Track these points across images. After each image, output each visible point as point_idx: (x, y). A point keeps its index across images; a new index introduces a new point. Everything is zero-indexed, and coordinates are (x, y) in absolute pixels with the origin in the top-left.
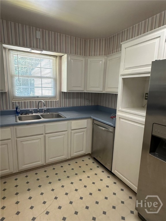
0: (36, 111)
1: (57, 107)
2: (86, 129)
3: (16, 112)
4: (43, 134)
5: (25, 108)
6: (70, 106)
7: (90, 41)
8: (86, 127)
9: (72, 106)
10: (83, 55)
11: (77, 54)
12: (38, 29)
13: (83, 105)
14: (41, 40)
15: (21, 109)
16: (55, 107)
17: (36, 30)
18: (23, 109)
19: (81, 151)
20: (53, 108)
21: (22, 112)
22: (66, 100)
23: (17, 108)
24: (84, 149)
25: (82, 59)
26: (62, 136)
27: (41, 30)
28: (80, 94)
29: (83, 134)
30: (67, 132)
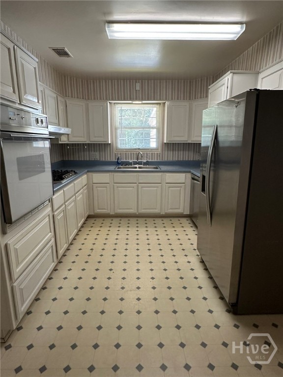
0: (135, 163)
1: (159, 160)
2: (184, 184)
3: (118, 163)
4: (136, 183)
5: (126, 159)
6: (174, 159)
7: (196, 81)
8: (184, 182)
9: (176, 159)
10: (188, 98)
11: (179, 99)
12: (138, 81)
13: (192, 160)
14: (140, 91)
15: (122, 161)
16: (156, 160)
17: (136, 82)
18: (125, 160)
19: (177, 209)
20: (153, 160)
21: (123, 164)
22: (169, 152)
23: (118, 159)
24: (181, 207)
25: (186, 104)
26: (155, 188)
27: (140, 81)
28: (182, 144)
29: (180, 190)
30: (160, 184)
